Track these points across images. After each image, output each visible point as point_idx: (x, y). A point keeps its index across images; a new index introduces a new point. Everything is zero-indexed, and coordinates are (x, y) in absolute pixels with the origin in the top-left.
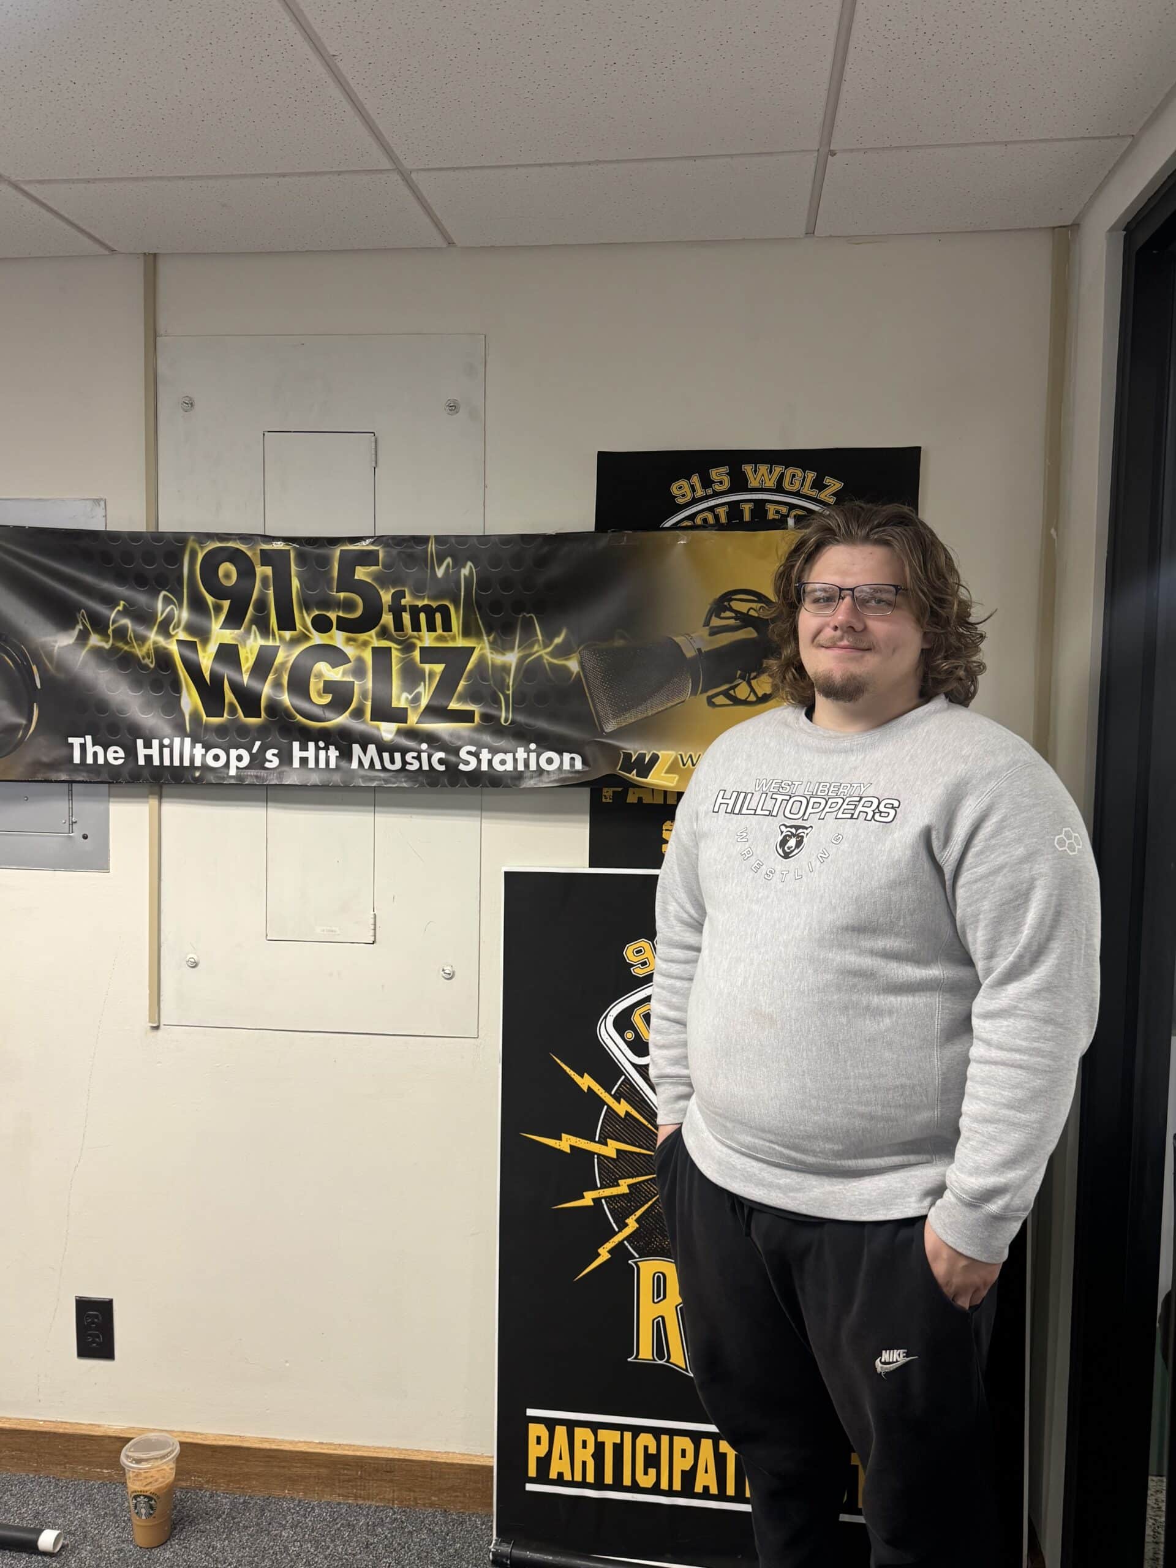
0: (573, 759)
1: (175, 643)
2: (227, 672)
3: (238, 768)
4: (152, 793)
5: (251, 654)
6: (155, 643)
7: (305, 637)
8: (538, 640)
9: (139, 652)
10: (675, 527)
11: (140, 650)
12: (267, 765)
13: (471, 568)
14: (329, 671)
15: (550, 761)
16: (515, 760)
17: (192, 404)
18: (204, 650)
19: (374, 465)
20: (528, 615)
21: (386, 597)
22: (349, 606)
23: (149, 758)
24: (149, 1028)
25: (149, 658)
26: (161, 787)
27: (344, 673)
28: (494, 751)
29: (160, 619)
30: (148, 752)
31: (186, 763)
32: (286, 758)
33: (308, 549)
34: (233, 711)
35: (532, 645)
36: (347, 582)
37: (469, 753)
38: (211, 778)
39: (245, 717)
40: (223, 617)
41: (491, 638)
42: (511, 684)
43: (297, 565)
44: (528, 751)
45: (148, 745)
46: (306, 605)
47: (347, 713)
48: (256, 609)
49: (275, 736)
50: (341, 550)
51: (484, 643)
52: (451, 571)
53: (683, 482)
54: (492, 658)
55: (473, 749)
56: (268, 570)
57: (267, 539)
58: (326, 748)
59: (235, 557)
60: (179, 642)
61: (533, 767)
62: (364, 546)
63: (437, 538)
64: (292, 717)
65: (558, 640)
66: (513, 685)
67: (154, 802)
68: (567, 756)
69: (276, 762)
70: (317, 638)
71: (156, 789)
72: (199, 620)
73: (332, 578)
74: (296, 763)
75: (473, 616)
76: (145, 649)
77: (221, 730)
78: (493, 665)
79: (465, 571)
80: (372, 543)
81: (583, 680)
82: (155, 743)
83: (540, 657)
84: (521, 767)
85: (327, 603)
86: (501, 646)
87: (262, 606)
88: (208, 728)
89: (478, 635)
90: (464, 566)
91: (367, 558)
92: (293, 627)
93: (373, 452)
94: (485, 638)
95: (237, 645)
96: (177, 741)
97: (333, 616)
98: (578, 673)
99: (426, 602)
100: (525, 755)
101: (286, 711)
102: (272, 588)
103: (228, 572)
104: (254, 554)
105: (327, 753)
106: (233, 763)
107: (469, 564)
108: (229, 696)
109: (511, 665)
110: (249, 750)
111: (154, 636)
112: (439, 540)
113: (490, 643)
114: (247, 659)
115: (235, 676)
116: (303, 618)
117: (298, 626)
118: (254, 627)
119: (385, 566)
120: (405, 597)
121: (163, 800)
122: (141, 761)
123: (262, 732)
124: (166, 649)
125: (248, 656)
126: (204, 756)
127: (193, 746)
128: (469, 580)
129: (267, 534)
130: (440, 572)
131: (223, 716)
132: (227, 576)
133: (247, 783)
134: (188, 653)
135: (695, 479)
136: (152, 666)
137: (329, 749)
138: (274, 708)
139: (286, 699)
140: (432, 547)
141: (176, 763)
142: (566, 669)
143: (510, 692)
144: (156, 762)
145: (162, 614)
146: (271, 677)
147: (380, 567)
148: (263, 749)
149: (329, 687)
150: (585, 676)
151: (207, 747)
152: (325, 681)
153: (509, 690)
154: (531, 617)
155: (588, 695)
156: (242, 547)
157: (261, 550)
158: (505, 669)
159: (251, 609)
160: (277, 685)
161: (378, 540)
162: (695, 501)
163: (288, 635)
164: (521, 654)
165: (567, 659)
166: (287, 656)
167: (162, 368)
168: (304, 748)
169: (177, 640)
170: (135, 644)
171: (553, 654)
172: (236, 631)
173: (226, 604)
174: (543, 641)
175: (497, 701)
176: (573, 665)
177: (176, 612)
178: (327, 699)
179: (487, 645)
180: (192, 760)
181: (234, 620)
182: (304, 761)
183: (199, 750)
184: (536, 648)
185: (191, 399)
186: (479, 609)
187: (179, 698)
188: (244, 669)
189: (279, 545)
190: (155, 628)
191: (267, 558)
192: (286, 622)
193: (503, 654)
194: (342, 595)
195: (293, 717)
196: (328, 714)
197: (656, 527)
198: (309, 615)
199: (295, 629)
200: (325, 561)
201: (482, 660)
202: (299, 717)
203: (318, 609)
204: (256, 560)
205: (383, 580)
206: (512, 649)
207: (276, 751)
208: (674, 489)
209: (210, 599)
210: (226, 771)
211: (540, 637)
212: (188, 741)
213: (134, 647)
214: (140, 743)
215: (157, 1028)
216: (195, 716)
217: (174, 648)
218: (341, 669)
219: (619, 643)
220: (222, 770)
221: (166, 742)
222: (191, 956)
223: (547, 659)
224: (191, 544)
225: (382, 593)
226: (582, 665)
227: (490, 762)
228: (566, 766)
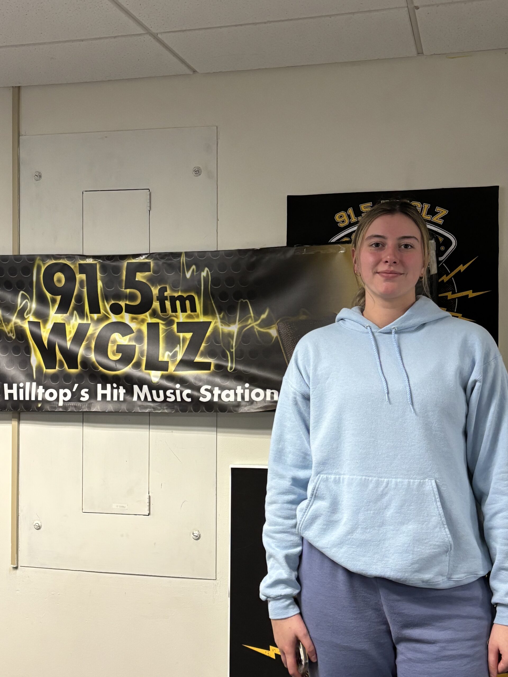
0: (272, 393)
1: (27, 323)
2: (58, 341)
3: (64, 401)
4: (14, 417)
5: (73, 328)
6: (15, 323)
7: (106, 318)
8: (251, 317)
9: (6, 329)
10: (338, 242)
11: (7, 328)
12: (82, 399)
13: (207, 271)
14: (120, 338)
15: (258, 395)
16: (236, 394)
17: (40, 176)
18: (44, 327)
19: (149, 209)
20: (244, 301)
21: (155, 291)
22: (132, 297)
23: (11, 395)
24: (11, 568)
25: (12, 333)
26: (19, 414)
27: (130, 340)
28: (222, 388)
29: (19, 309)
30: (11, 391)
31: (33, 398)
32: (93, 394)
33: (108, 262)
34: (61, 365)
35: (247, 320)
36: (131, 283)
37: (206, 390)
38: (48, 407)
39: (69, 368)
40: (56, 306)
41: (221, 315)
42: (234, 345)
43: (101, 273)
44: (244, 389)
45: (10, 387)
46: (106, 297)
47: (130, 365)
48: (77, 301)
49: (87, 381)
50: (128, 263)
51: (217, 319)
52: (195, 274)
53: (343, 213)
54: (222, 329)
55: (209, 387)
56: (84, 276)
57: (84, 257)
58: (118, 388)
59: (64, 269)
60: (29, 322)
61: (247, 399)
62: (142, 259)
63: (186, 253)
64: (96, 368)
65: (264, 316)
66: (235, 346)
67: (15, 423)
68: (269, 392)
69: (87, 397)
70: (114, 318)
71: (17, 415)
72: (42, 309)
73: (122, 280)
74: (99, 398)
75: (209, 302)
76: (9, 327)
77: (54, 377)
78: (223, 333)
79: (204, 274)
80: (147, 258)
81: (280, 342)
82: (15, 386)
83: (253, 327)
84: (239, 399)
85: (119, 296)
86: (227, 321)
87: (80, 299)
88: (46, 376)
89: (213, 314)
90: (203, 271)
91: (143, 267)
92: (99, 312)
93: (148, 201)
94: (218, 316)
95: (64, 324)
96: (28, 384)
97: (122, 304)
98: (277, 337)
99: (180, 294)
100: (242, 391)
101: (93, 364)
102: (86, 288)
103: (59, 277)
104: (75, 267)
105: (118, 391)
106: (62, 398)
107: (206, 269)
108: (59, 356)
109: (234, 333)
110: (71, 390)
111: (15, 319)
112: (188, 254)
113: (221, 319)
114: (70, 332)
115: (62, 342)
116: (104, 306)
117: (102, 311)
118: (75, 312)
119: (154, 272)
120: (167, 291)
121: (21, 422)
122: (7, 398)
123: (79, 378)
124: (21, 327)
125: (71, 331)
126: (44, 394)
127: (37, 388)
128: (206, 279)
129: (84, 254)
130: (188, 275)
131: (55, 368)
132: (59, 281)
133: (69, 410)
134: (35, 329)
135: (350, 211)
136: (14, 338)
137: (119, 388)
138: (86, 363)
139: (93, 357)
140: (183, 259)
141: (27, 398)
142: (268, 335)
143: (234, 350)
144: (15, 398)
145: (20, 305)
146: (84, 343)
147: (151, 272)
148: (79, 389)
149: (120, 349)
150: (281, 339)
151: (46, 388)
152: (118, 346)
153: (233, 349)
154: (246, 302)
155: (283, 351)
156: (68, 263)
157: (79, 264)
158: (230, 335)
159: (73, 301)
160: (88, 348)
161: (150, 255)
162: (351, 225)
163: (95, 316)
164: (240, 326)
165: (270, 329)
166: (95, 330)
167: (23, 155)
168: (104, 388)
169: (28, 322)
170: (4, 324)
171: (260, 325)
172: (65, 315)
173: (58, 298)
174: (254, 317)
175: (225, 356)
176: (273, 332)
177: (29, 304)
178: (119, 356)
179: (219, 320)
180: (36, 397)
181: (63, 308)
182: (104, 396)
183: (41, 388)
184: (250, 321)
185: (39, 173)
186: (213, 298)
187: (30, 357)
188: (68, 338)
189: (90, 261)
190: (16, 315)
191: (83, 269)
192: (95, 309)
193: (229, 326)
194: (128, 291)
195: (98, 369)
196: (119, 366)
197: (325, 241)
198: (108, 303)
199: (100, 313)
200: (117, 270)
201: (216, 330)
202: (101, 368)
203: (114, 300)
204: (76, 270)
205: (153, 281)
206: (234, 322)
207: (87, 390)
208: (337, 218)
209: (49, 295)
210: (57, 403)
211: (252, 315)
212: (34, 384)
213: (3, 326)
214: (6, 386)
215: (16, 568)
216: (39, 369)
217: (26, 326)
218: (128, 337)
219: (303, 317)
220: (54, 403)
221: (21, 385)
222: (35, 522)
223: (257, 328)
224: (38, 262)
225: (153, 289)
226: (278, 331)
227: (220, 396)
228: (268, 398)
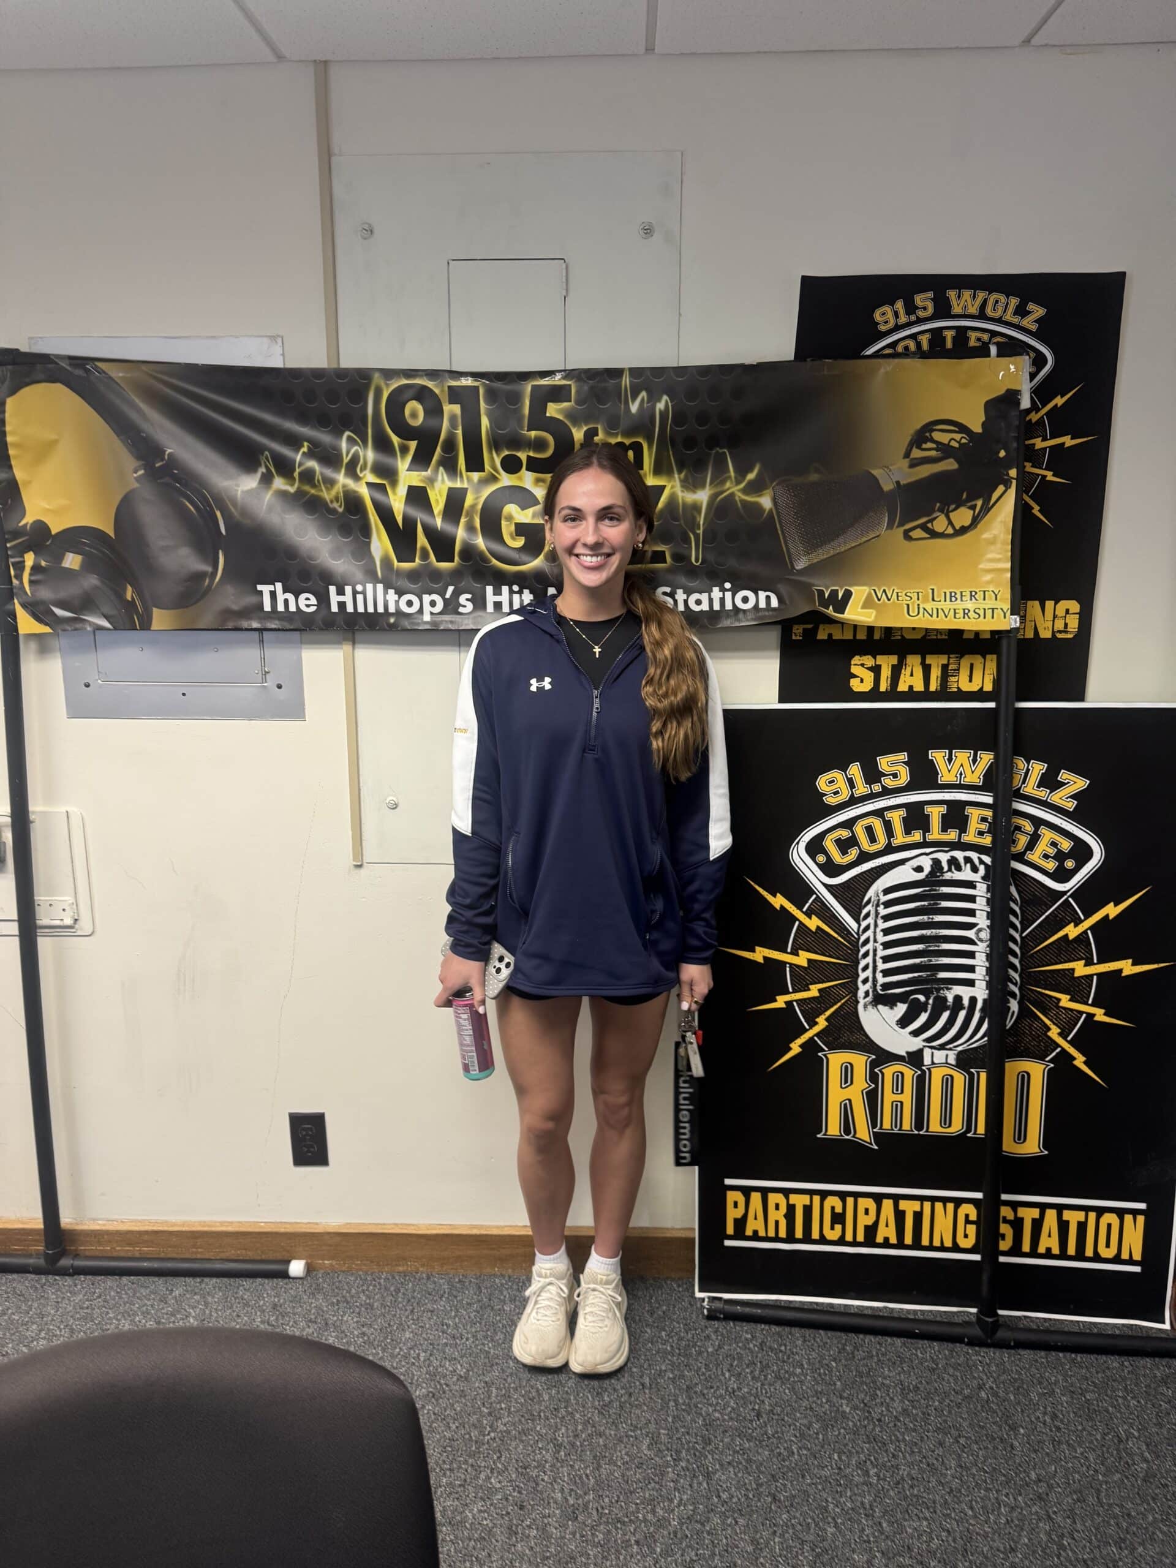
0: (768, 598)
1: (365, 486)
2: (420, 516)
3: (432, 613)
4: (345, 639)
5: (441, 496)
6: (344, 486)
7: (494, 479)
8: (730, 477)
9: (327, 495)
10: (877, 355)
11: (328, 494)
12: (461, 610)
13: (667, 402)
14: (519, 513)
15: (745, 600)
16: (711, 600)
17: (371, 231)
18: (394, 493)
19: (564, 294)
20: (721, 451)
21: (578, 435)
22: (540, 445)
23: (342, 605)
24: (352, 867)
25: (337, 502)
26: (354, 634)
27: (534, 516)
28: (688, 592)
29: (346, 460)
30: (341, 598)
31: (381, 610)
32: (479, 602)
33: (497, 385)
34: (425, 556)
35: (723, 482)
36: (539, 420)
38: (406, 624)
39: (438, 561)
40: (409, 458)
41: (683, 475)
42: (701, 523)
43: (487, 402)
44: (723, 590)
45: (341, 592)
46: (496, 444)
48: (444, 450)
49: (468, 581)
50: (532, 386)
51: (675, 481)
52: (645, 405)
53: (887, 308)
54: (683, 497)
55: (668, 590)
56: (456, 409)
57: (455, 375)
58: (520, 592)
59: (422, 395)
60: (369, 484)
61: (729, 606)
62: (557, 380)
63: (632, 370)
64: (486, 561)
65: (751, 476)
66: (704, 524)
67: (347, 647)
68: (762, 595)
69: (470, 607)
70: (506, 480)
71: (350, 635)
72: (386, 460)
73: (523, 416)
74: (490, 608)
75: (666, 454)
76: (333, 493)
77: (413, 576)
78: (684, 504)
79: (660, 406)
80: (564, 378)
81: (776, 517)
82: (348, 589)
83: (732, 495)
84: (717, 607)
85: (517, 443)
86: (692, 484)
87: (450, 446)
88: (399, 573)
89: (669, 473)
90: (659, 400)
91: (557, 394)
92: (480, 468)
93: (564, 280)
94: (676, 476)
95: (425, 488)
96: (369, 587)
97: (523, 456)
98: (771, 510)
99: (619, 439)
100: (721, 595)
101: (481, 555)
102: (460, 428)
103: (415, 412)
104: (442, 391)
105: (521, 596)
106: (427, 608)
107: (665, 398)
108: (422, 540)
109: (702, 503)
110: (442, 595)
111: (342, 479)
112: (635, 372)
113: (681, 481)
114: (437, 501)
115: (427, 519)
116: (492, 460)
117: (487, 467)
118: (441, 469)
119: (578, 402)
120: (597, 435)
121: (356, 646)
122: (335, 608)
123: (455, 576)
124: (355, 492)
125: (438, 499)
126: (397, 602)
127: (386, 593)
128: (664, 415)
129: (454, 369)
130: (634, 408)
131: (414, 561)
132: (414, 415)
133: (442, 628)
134: (379, 496)
135: (899, 305)
136: (341, 510)
137: (523, 592)
138: (469, 552)
139: (480, 542)
140: (626, 380)
141: (371, 610)
142: (758, 507)
143: (701, 532)
144: (350, 609)
145: (347, 455)
146: (463, 520)
147: (573, 403)
148: (457, 594)
149: (521, 529)
150: (778, 513)
151: (400, 593)
152: (517, 525)
153: (699, 529)
154: (725, 453)
155: (780, 532)
156: (430, 384)
157: (449, 387)
158: (696, 507)
159: (439, 449)
160: (470, 528)
161: (569, 374)
162: (898, 328)
163: (476, 476)
164: (712, 492)
165: (760, 496)
166: (477, 498)
167: (338, 190)
168: (497, 592)
169: (367, 483)
170: (323, 488)
171: (745, 491)
172: (424, 473)
173: (413, 445)
174: (736, 478)
175: (687, 541)
176: (766, 501)
177: (361, 454)
178: (520, 542)
179: (678, 484)
180: (386, 607)
181: (421, 460)
182: (498, 605)
183: (392, 596)
184: (728, 484)
185: (370, 225)
186: (673, 446)
187: (369, 544)
188: (436, 511)
189: (468, 382)
190: (343, 471)
191: (455, 395)
192: (475, 463)
193: (694, 492)
194: (533, 434)
195: (489, 561)
196: (524, 558)
197: (857, 355)
198: (498, 455)
199: (483, 470)
200: (515, 398)
201: (673, 498)
202: (494, 562)
203: (508, 449)
204: (444, 398)
205: (575, 417)
206: (703, 486)
207: (469, 596)
208: (877, 316)
209: (395, 440)
210: (420, 616)
211: (732, 474)
212: (380, 587)
213: (322, 491)
214: (332, 589)
215: (360, 866)
216: (386, 561)
217: (364, 491)
218: (530, 511)
219: (814, 477)
220: (416, 616)
221: (359, 588)
222: (391, 798)
223: (740, 496)
224: (377, 378)
225: (574, 431)
226: (774, 501)
227: (686, 602)
228: (762, 604)
